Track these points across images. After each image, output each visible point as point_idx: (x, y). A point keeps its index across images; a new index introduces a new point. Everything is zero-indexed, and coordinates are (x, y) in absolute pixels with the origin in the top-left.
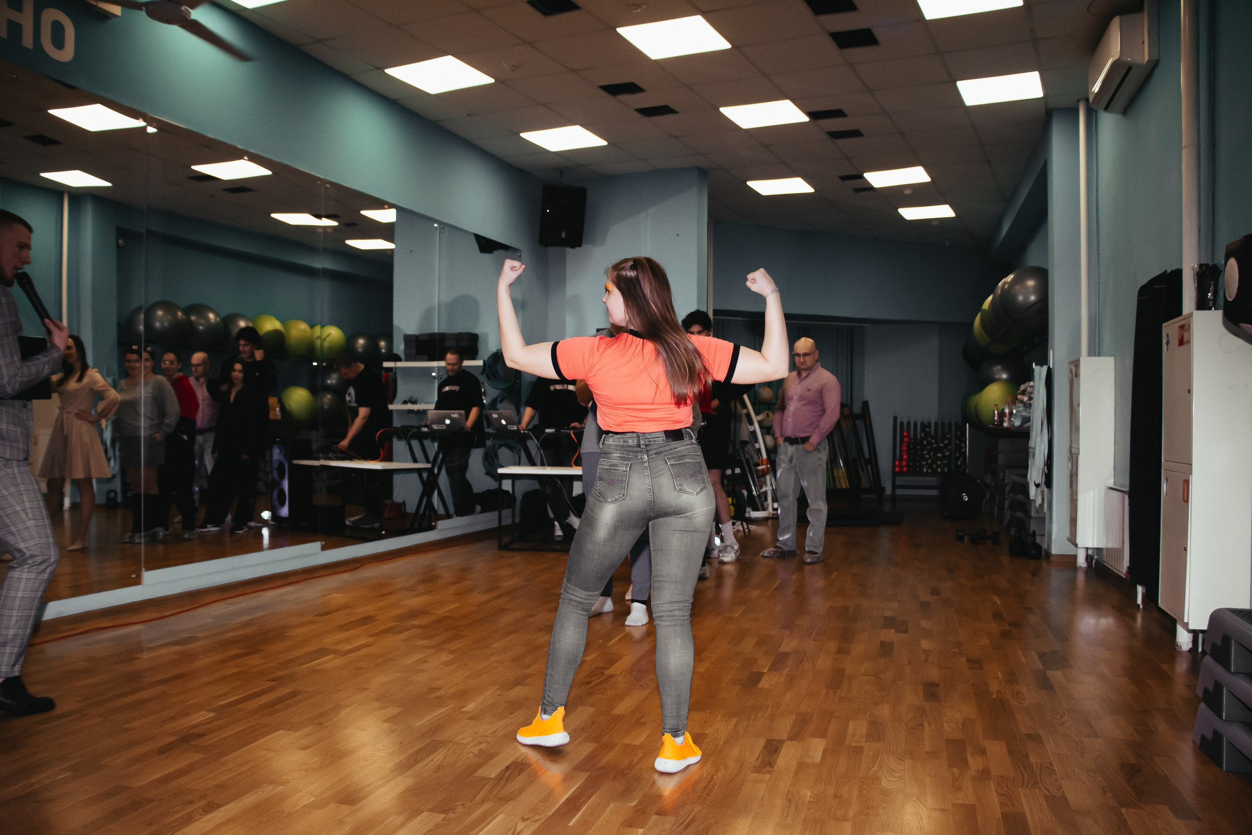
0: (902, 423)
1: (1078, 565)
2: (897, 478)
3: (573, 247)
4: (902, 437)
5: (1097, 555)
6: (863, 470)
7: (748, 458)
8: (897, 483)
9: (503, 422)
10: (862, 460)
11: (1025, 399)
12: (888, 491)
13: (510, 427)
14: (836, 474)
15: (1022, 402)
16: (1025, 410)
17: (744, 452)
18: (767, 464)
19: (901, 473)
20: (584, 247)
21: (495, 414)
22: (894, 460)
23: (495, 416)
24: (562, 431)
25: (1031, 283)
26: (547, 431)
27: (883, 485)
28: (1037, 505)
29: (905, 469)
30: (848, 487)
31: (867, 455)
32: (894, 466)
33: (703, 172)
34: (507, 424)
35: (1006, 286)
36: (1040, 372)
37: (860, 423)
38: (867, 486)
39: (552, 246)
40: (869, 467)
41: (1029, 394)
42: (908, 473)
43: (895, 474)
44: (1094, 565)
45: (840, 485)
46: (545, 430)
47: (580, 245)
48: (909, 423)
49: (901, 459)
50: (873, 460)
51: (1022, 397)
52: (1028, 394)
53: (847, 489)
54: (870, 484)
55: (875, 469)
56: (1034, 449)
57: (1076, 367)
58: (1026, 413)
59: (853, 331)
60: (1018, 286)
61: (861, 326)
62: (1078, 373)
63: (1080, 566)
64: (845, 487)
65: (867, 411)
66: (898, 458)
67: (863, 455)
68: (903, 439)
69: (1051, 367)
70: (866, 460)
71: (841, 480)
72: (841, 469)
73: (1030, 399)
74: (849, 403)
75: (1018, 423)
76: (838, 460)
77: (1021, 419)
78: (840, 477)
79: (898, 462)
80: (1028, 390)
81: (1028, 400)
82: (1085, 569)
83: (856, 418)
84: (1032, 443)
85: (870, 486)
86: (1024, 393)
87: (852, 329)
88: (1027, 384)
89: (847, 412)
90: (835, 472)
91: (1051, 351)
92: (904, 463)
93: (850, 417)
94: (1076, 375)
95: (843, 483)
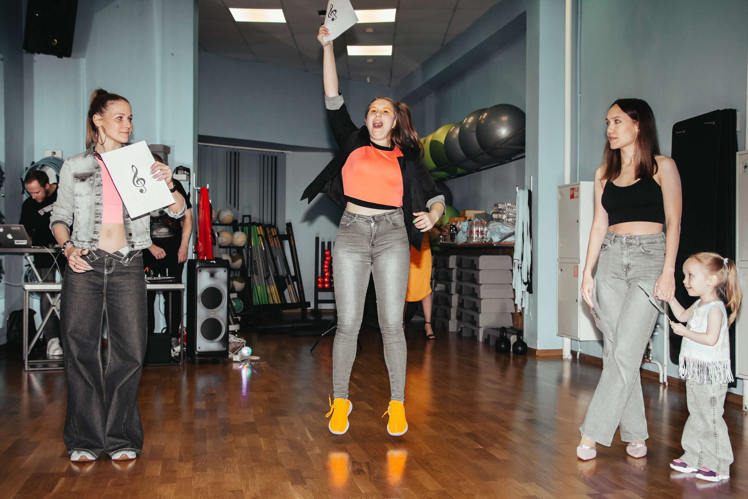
0: (323, 243)
1: (564, 357)
2: (320, 294)
3: (60, 56)
4: (324, 256)
5: (581, 348)
6: (289, 284)
8: (320, 298)
9: (10, 236)
10: (289, 276)
11: (504, 217)
12: (312, 306)
13: (17, 242)
14: (268, 291)
15: (498, 220)
16: (502, 227)
19: (324, 289)
22: (317, 277)
25: (505, 118)
28: (520, 308)
29: (327, 285)
30: (280, 302)
31: (293, 274)
32: (317, 282)
34: (13, 238)
36: (523, 195)
38: (295, 302)
39: (39, 53)
40: (295, 283)
41: (508, 214)
42: (330, 289)
43: (317, 290)
44: (578, 357)
45: (273, 301)
47: (68, 55)
48: (329, 242)
49: (323, 276)
50: (298, 278)
51: (500, 215)
52: (506, 213)
53: (278, 304)
54: (297, 300)
55: (300, 285)
56: (518, 260)
57: (572, 190)
58: (506, 230)
59: (276, 157)
60: (493, 122)
61: (283, 153)
62: (575, 195)
63: (566, 358)
64: (277, 303)
65: (291, 232)
66: (320, 275)
67: (290, 274)
68: (325, 258)
69: (531, 190)
70: (292, 277)
71: (273, 296)
72: (273, 285)
73: (508, 217)
74: (273, 224)
75: (498, 239)
76: (270, 277)
77: (500, 236)
78: (272, 293)
79: (320, 279)
80: (506, 210)
81: (507, 218)
82: (571, 360)
83: (282, 238)
84: (517, 255)
85: (297, 302)
86: (501, 211)
87: (276, 155)
88: (506, 205)
89: (274, 233)
90: (268, 289)
91: (532, 177)
92: (326, 280)
93: (277, 238)
94: (572, 197)
95: (276, 299)
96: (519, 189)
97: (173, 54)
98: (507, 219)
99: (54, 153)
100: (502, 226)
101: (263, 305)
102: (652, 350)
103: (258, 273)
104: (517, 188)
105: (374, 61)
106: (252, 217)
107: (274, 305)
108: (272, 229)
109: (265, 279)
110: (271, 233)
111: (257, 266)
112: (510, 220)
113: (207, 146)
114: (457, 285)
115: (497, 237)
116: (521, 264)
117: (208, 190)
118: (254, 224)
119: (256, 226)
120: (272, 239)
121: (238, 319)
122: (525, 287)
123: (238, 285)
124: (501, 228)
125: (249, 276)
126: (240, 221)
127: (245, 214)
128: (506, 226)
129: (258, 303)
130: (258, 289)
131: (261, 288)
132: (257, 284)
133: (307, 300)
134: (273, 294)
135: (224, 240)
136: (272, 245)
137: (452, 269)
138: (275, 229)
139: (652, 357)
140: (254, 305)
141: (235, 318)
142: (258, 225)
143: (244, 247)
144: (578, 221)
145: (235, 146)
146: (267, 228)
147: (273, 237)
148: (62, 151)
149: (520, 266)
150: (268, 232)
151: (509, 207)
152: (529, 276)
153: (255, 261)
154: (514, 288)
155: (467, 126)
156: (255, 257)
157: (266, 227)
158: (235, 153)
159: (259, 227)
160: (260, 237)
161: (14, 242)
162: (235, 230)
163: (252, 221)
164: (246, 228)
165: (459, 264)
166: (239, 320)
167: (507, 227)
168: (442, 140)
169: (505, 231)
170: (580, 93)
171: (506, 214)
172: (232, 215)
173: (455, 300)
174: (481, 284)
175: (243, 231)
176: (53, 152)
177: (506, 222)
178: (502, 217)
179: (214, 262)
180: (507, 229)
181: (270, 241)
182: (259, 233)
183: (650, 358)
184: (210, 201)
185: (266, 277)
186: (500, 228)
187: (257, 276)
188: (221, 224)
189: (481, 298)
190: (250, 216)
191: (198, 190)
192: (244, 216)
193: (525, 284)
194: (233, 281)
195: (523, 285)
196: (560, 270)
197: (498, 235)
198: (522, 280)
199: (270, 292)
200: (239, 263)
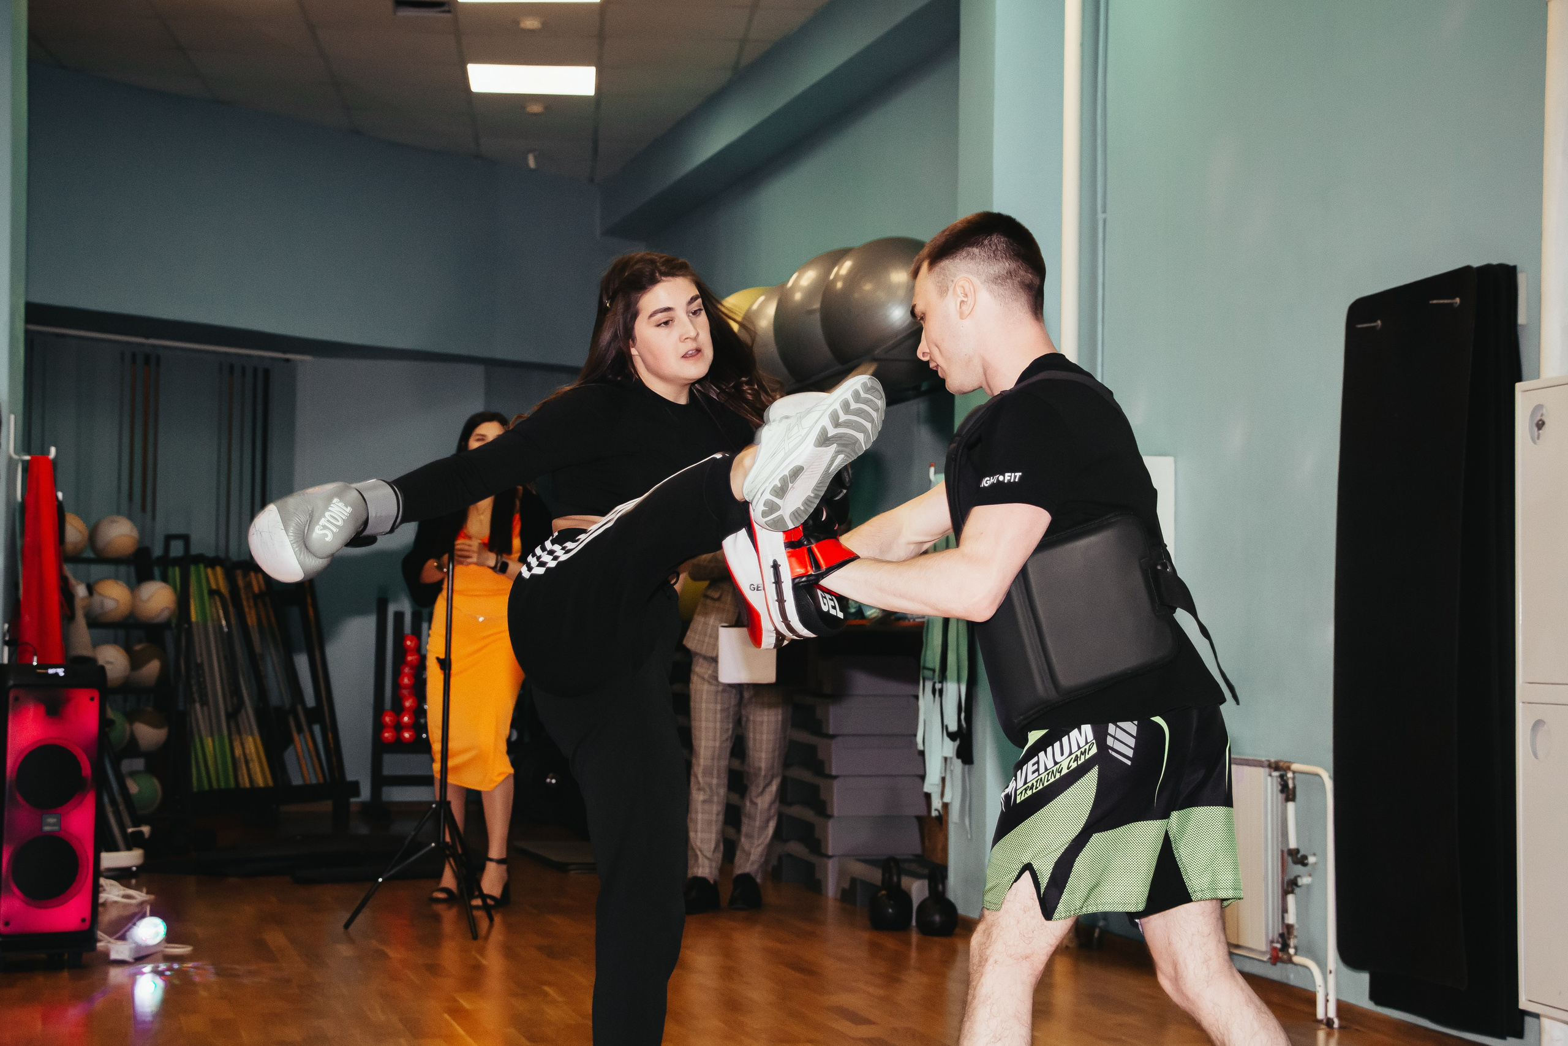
0: (399, 617)
2: (388, 760)
4: (401, 651)
6: (301, 736)
8: (387, 772)
10: (299, 708)
14: (238, 752)
19: (398, 747)
22: (379, 710)
29: (406, 733)
30: (271, 783)
31: (310, 701)
32: (378, 726)
37: (292, 614)
38: (314, 781)
40: (317, 728)
42: (416, 746)
43: (380, 748)
45: (250, 780)
49: (398, 708)
50: (324, 712)
53: (266, 789)
54: (320, 776)
55: (330, 735)
56: (934, 671)
59: (267, 372)
60: (868, 287)
61: (288, 360)
64: (260, 782)
66: (387, 706)
67: (302, 701)
68: (405, 656)
70: (307, 710)
71: (251, 765)
72: (252, 735)
76: (243, 712)
78: (249, 758)
79: (390, 715)
84: (929, 658)
85: (321, 780)
87: (267, 366)
89: (258, 584)
90: (237, 744)
92: (406, 719)
95: (259, 775)
96: (936, 473)
101: (220, 789)
102: (1296, 926)
103: (207, 700)
104: (932, 470)
106: (194, 538)
107: (254, 790)
108: (253, 576)
109: (229, 715)
110: (249, 585)
111: (204, 681)
116: (941, 684)
117: (52, 464)
118: (200, 559)
119: (206, 567)
120: (252, 603)
121: (141, 833)
122: (950, 748)
123: (150, 735)
125: (181, 706)
126: (158, 551)
127: (174, 530)
129: (206, 786)
130: (206, 746)
131: (217, 743)
132: (203, 733)
133: (350, 777)
134: (252, 760)
135: (110, 605)
136: (252, 620)
139: (1296, 948)
140: (195, 790)
141: (130, 830)
142: (211, 562)
143: (165, 625)
145: (146, 338)
146: (239, 573)
149: (938, 686)
150: (241, 583)
152: (962, 714)
153: (200, 666)
154: (920, 747)
155: (798, 296)
156: (201, 655)
158: (147, 357)
159: (213, 567)
160: (217, 598)
162: (144, 576)
163: (194, 550)
164: (176, 572)
166: (147, 835)
170: (1104, 212)
172: (135, 533)
174: (833, 736)
175: (165, 579)
179: (61, 672)
181: (246, 610)
182: (214, 586)
183: (1292, 951)
184: (60, 495)
185: (230, 710)
187: (205, 708)
188: (102, 560)
189: (834, 773)
190: (186, 538)
191: (24, 462)
192: (169, 538)
193: (952, 736)
194: (131, 722)
195: (947, 740)
198: (944, 727)
199: (241, 752)
200: (153, 668)
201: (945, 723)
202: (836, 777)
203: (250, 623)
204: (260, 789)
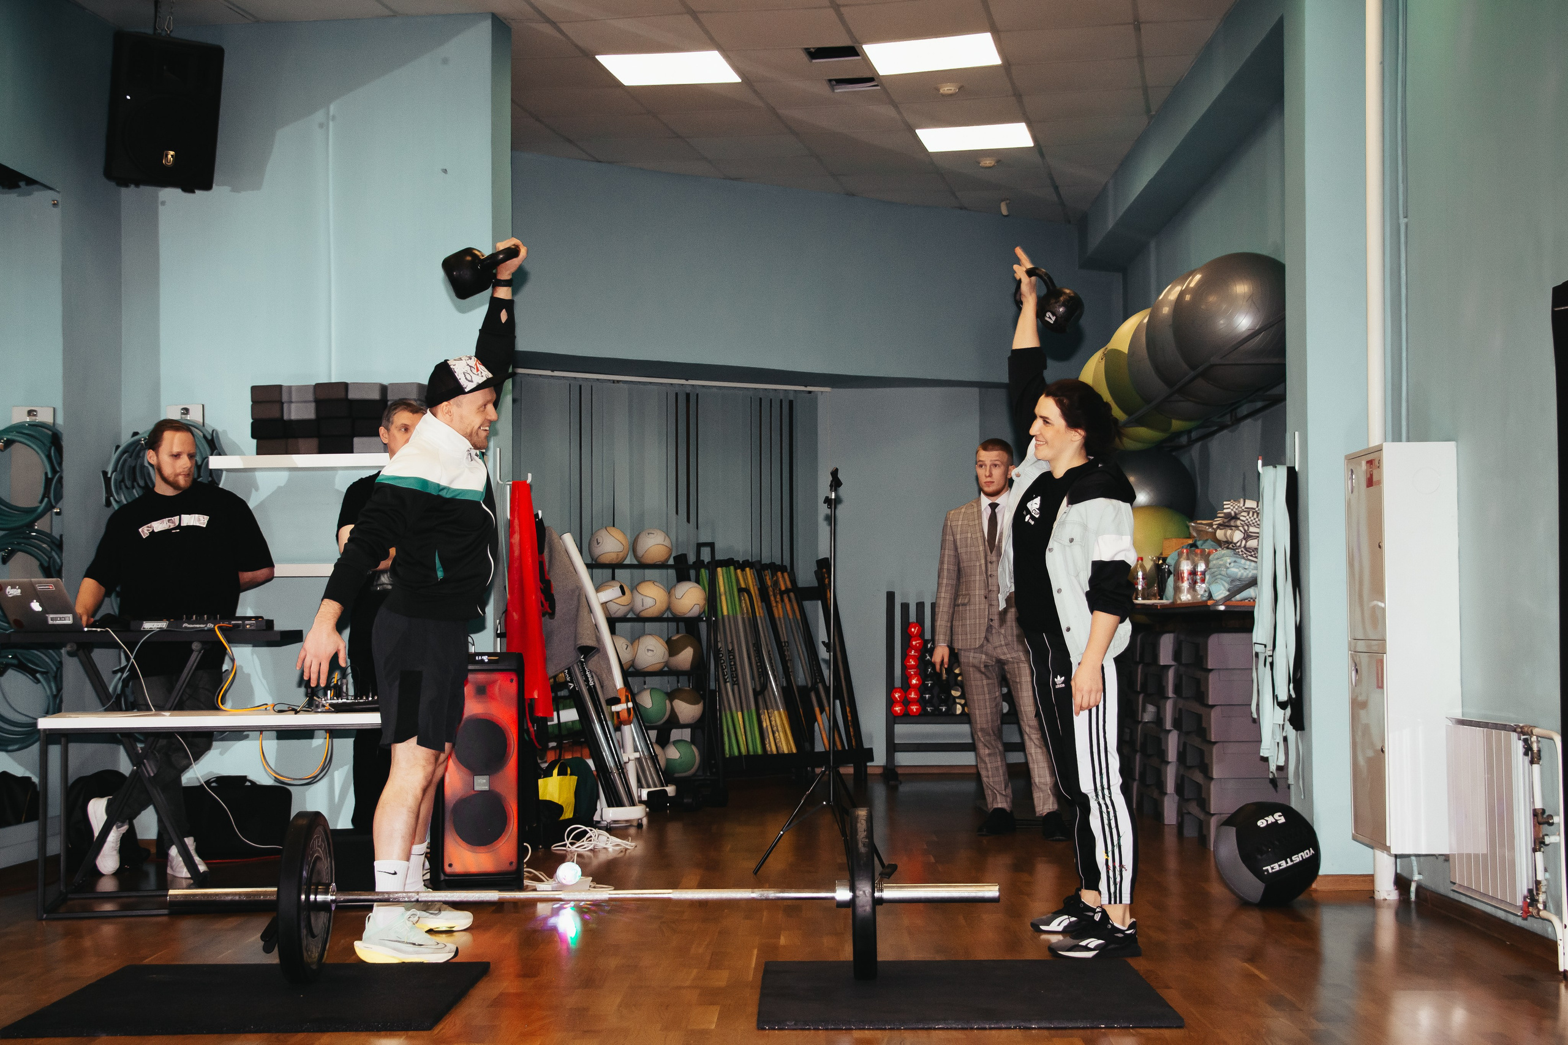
0: (905, 607)
1: (1377, 897)
2: (900, 729)
3: (189, 189)
4: (907, 637)
5: (1419, 874)
6: (822, 710)
7: (594, 686)
8: (899, 740)
9: (36, 606)
10: (820, 686)
11: (1237, 536)
12: (880, 758)
13: (52, 619)
14: (765, 723)
15: (1228, 544)
16: (1235, 562)
17: (585, 671)
18: (627, 701)
19: (907, 717)
20: (219, 191)
21: (13, 587)
22: (890, 688)
23: (13, 592)
24: (185, 625)
25: (1242, 289)
26: (147, 625)
27: (866, 746)
28: (1273, 768)
29: (914, 708)
30: (794, 751)
31: (831, 681)
32: (891, 702)
33: (501, 27)
34: (45, 611)
35: (1188, 297)
36: (1273, 480)
37: (816, 610)
38: (834, 748)
39: (137, 185)
40: (836, 705)
41: (1246, 528)
42: (923, 717)
43: (892, 719)
44: (1413, 896)
45: (777, 747)
46: (142, 624)
47: (206, 184)
48: (920, 606)
49: (906, 686)
50: (844, 691)
51: (1229, 532)
52: (1243, 526)
53: (791, 755)
54: (839, 743)
55: (848, 710)
56: (1265, 646)
57: (1369, 465)
58: (1240, 569)
59: (791, 403)
60: (1212, 299)
61: (810, 392)
62: (1375, 479)
63: (1382, 898)
64: (786, 751)
65: (827, 580)
66: (898, 683)
67: (823, 680)
68: (910, 641)
69: (1297, 469)
70: (826, 687)
71: (777, 734)
72: (778, 709)
73: (1247, 536)
74: (787, 562)
75: (1225, 592)
76: (766, 692)
77: (1228, 583)
78: (775, 729)
79: (899, 692)
80: (1242, 518)
81: (1244, 538)
82: (1394, 905)
83: (803, 594)
84: (1260, 633)
86: (1232, 523)
87: (791, 398)
88: (1242, 505)
89: (784, 583)
90: (764, 719)
91: (1297, 433)
92: (913, 695)
93: (792, 595)
94: (1370, 482)
95: (783, 742)
96: (1264, 465)
97: (445, 171)
98: (1244, 542)
99: (186, 411)
100: (1234, 559)
101: (748, 756)
103: (737, 680)
104: (1260, 462)
105: (998, 162)
106: (719, 546)
107: (780, 756)
108: (779, 574)
109: (756, 694)
110: (776, 583)
111: (735, 664)
112: (1252, 543)
113: (618, 382)
114: (1175, 705)
115: (1222, 588)
116: (1272, 656)
117: (529, 486)
118: (727, 563)
119: (736, 569)
120: (778, 600)
121: (665, 792)
122: (1282, 716)
123: (687, 711)
124: (1232, 564)
125: (713, 686)
126: (692, 559)
127: (702, 540)
128: (1244, 558)
129: (736, 753)
130: (736, 721)
131: (746, 716)
132: (734, 707)
134: (777, 731)
135: (649, 602)
136: (778, 612)
137: (1168, 667)
138: (786, 575)
140: (726, 756)
142: (742, 566)
143: (698, 619)
144: (1380, 547)
145: (687, 380)
146: (768, 573)
147: (782, 593)
148: (203, 405)
149: (1269, 660)
150: (769, 583)
151: (1249, 509)
152: (1291, 686)
153: (731, 652)
154: (1255, 716)
155: (1166, 310)
156: (732, 643)
157: (759, 568)
158: (688, 395)
159: (743, 570)
160: (746, 595)
161: (46, 619)
162: (682, 577)
163: (718, 557)
164: (704, 573)
165: (1177, 656)
167: (1248, 562)
168: (1125, 349)
169: (1242, 571)
171: (1241, 528)
172: (669, 543)
173: (1172, 743)
174: (1213, 706)
175: (698, 581)
176: (183, 409)
177: (1243, 549)
178: (1232, 536)
180: (1246, 567)
181: (774, 604)
182: (743, 586)
184: (540, 513)
185: (758, 689)
186: (1228, 565)
187: (735, 687)
188: (642, 566)
189: (1213, 740)
190: (712, 545)
192: (700, 546)
193: (1283, 705)
194: (671, 702)
195: (1277, 708)
196: (1354, 673)
197: (1225, 581)
198: (1275, 697)
199: (768, 724)
200: (686, 656)
201: (1276, 694)
202: (1215, 743)
203: (776, 616)
204: (784, 754)
